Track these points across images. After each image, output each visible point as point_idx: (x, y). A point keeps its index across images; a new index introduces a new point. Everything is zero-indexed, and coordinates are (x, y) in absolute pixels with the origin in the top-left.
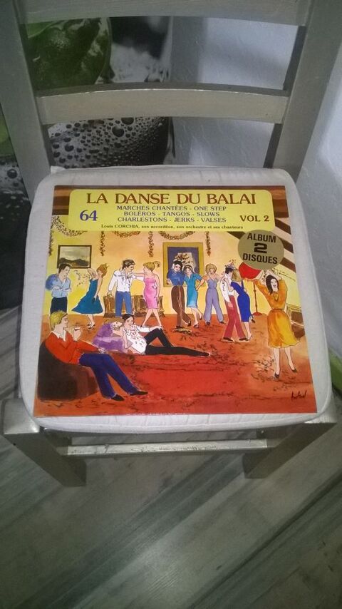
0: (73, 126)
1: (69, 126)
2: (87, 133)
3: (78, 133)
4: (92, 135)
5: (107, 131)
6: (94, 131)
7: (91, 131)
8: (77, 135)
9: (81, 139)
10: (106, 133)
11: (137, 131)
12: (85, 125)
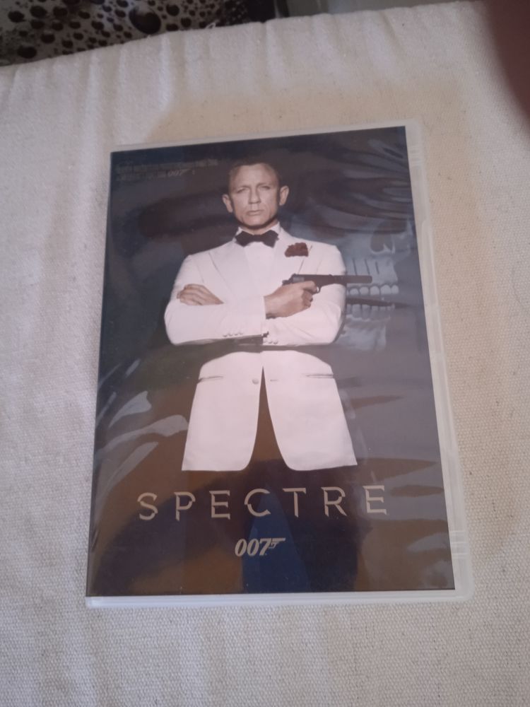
0: (28, 16)
1: (16, 17)
2: (72, 31)
3: (48, 32)
4: (86, 37)
5: (117, 21)
6: (86, 24)
7: (77, 25)
8: (48, 39)
9: (61, 48)
10: (118, 28)
11: (192, 13)
12: (57, 11)
